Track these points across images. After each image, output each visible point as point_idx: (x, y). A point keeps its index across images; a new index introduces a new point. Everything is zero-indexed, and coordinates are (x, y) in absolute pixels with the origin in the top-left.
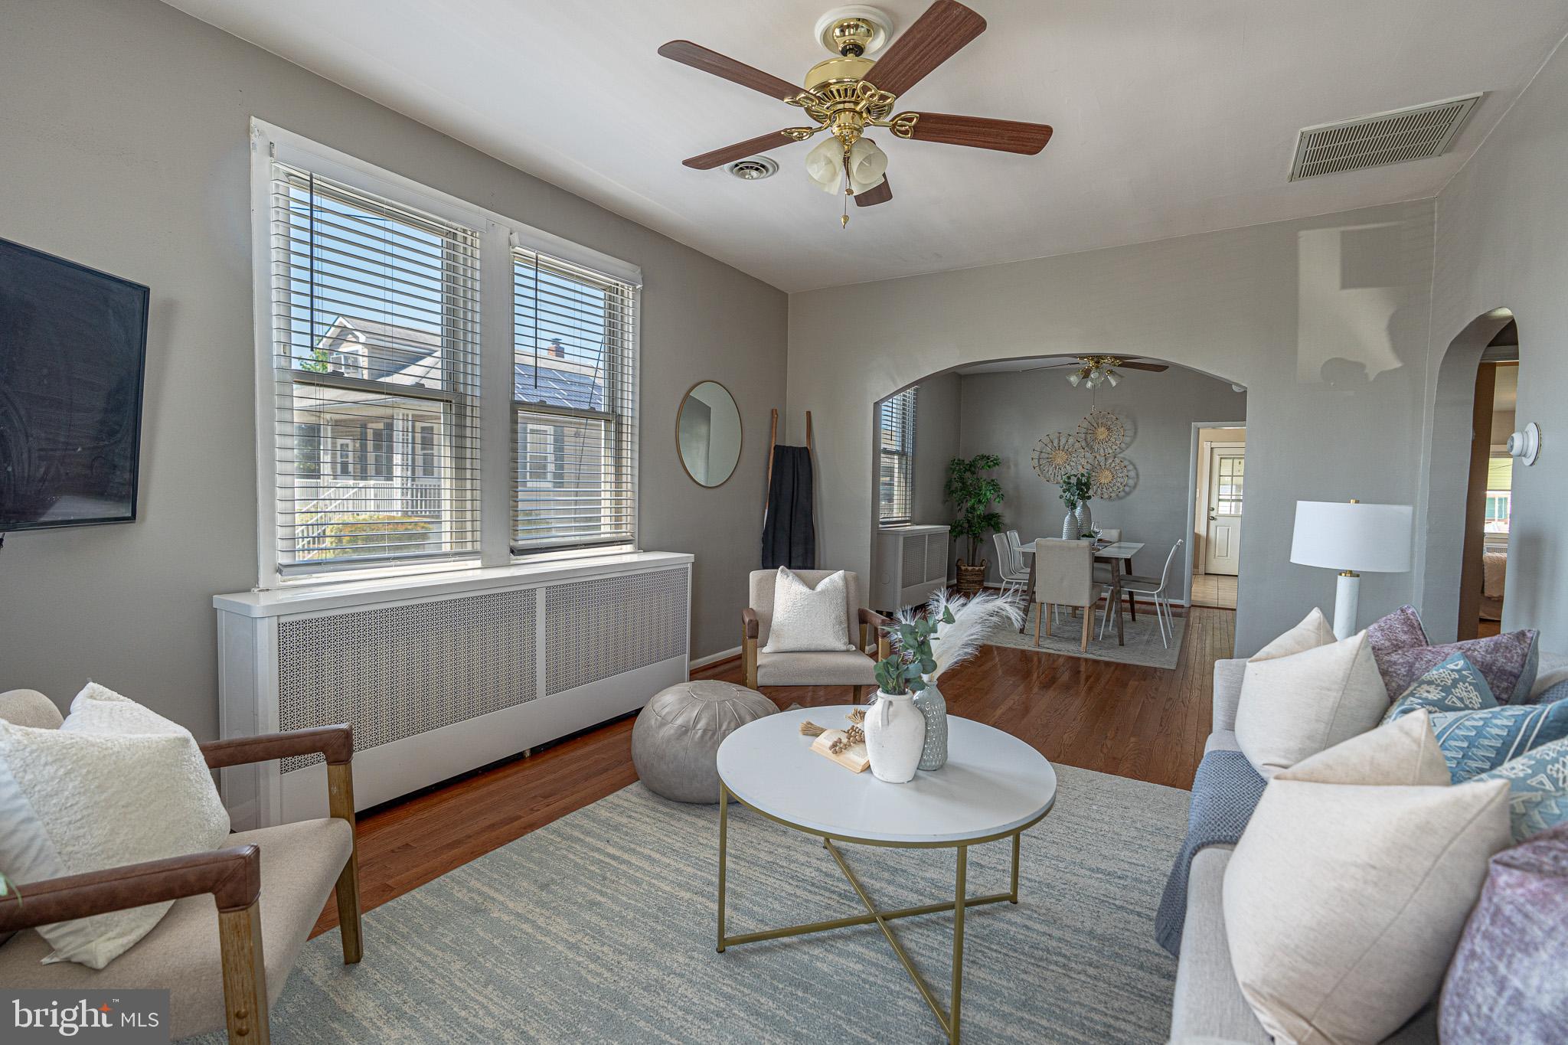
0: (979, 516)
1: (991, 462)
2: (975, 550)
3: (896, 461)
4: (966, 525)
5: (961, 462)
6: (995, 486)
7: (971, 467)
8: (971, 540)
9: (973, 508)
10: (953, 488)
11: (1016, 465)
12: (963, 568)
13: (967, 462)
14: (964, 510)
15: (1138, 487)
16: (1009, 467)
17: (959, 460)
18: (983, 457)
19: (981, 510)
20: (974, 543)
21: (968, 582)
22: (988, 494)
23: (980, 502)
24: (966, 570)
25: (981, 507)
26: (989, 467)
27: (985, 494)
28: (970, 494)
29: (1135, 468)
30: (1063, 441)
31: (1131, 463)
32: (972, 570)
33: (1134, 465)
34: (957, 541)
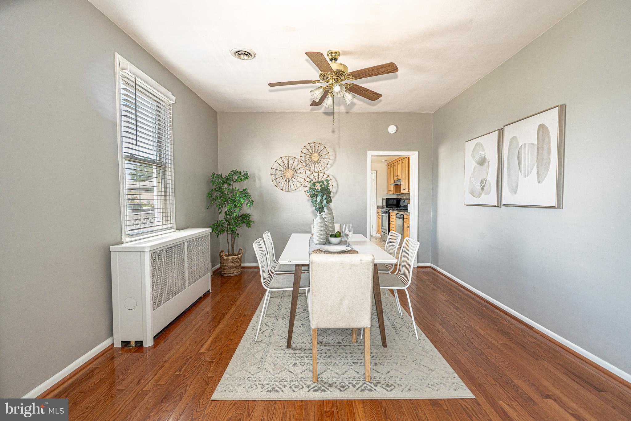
0: (235, 217)
1: (243, 176)
2: (233, 243)
3: (155, 171)
4: (226, 224)
5: (219, 176)
6: (245, 193)
7: (227, 180)
8: (230, 236)
9: (230, 211)
10: (214, 197)
11: (260, 179)
12: (225, 258)
13: (224, 176)
14: (223, 213)
15: (338, 193)
16: (255, 181)
17: (217, 175)
18: (235, 172)
19: (236, 213)
20: (232, 237)
21: (230, 268)
22: (241, 199)
23: (235, 206)
24: (228, 259)
25: (237, 211)
26: (241, 179)
27: (239, 201)
28: (227, 201)
29: (336, 181)
30: (291, 162)
31: (334, 177)
32: (232, 259)
33: (335, 179)
34: (220, 236)
